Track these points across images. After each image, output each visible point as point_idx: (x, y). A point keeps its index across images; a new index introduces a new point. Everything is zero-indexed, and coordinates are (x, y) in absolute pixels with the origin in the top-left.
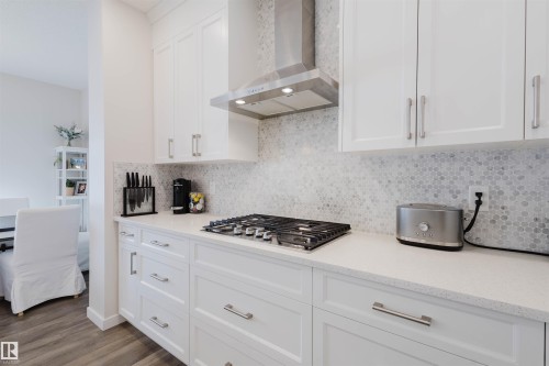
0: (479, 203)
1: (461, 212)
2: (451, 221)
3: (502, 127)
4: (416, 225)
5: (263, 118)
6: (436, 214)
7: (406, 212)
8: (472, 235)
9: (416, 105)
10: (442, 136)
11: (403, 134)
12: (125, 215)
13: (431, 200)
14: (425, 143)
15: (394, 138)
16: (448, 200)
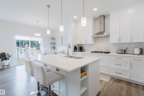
0: (127, 49)
1: (125, 50)
2: (123, 51)
3: (128, 41)
4: (119, 51)
5: (96, 38)
6: (122, 50)
7: (118, 50)
8: (126, 52)
9: (119, 38)
10: (122, 42)
11: (118, 41)
12: (74, 52)
13: (121, 48)
14: (121, 42)
15: (117, 42)
16: (123, 49)
